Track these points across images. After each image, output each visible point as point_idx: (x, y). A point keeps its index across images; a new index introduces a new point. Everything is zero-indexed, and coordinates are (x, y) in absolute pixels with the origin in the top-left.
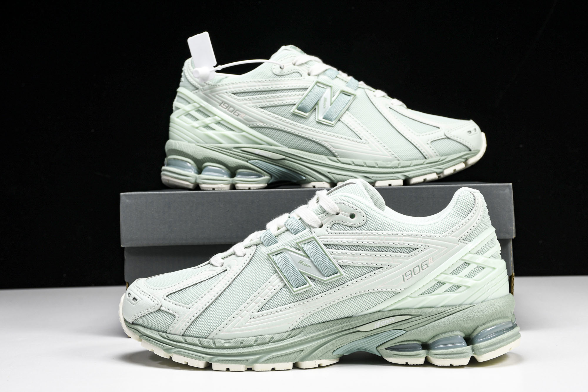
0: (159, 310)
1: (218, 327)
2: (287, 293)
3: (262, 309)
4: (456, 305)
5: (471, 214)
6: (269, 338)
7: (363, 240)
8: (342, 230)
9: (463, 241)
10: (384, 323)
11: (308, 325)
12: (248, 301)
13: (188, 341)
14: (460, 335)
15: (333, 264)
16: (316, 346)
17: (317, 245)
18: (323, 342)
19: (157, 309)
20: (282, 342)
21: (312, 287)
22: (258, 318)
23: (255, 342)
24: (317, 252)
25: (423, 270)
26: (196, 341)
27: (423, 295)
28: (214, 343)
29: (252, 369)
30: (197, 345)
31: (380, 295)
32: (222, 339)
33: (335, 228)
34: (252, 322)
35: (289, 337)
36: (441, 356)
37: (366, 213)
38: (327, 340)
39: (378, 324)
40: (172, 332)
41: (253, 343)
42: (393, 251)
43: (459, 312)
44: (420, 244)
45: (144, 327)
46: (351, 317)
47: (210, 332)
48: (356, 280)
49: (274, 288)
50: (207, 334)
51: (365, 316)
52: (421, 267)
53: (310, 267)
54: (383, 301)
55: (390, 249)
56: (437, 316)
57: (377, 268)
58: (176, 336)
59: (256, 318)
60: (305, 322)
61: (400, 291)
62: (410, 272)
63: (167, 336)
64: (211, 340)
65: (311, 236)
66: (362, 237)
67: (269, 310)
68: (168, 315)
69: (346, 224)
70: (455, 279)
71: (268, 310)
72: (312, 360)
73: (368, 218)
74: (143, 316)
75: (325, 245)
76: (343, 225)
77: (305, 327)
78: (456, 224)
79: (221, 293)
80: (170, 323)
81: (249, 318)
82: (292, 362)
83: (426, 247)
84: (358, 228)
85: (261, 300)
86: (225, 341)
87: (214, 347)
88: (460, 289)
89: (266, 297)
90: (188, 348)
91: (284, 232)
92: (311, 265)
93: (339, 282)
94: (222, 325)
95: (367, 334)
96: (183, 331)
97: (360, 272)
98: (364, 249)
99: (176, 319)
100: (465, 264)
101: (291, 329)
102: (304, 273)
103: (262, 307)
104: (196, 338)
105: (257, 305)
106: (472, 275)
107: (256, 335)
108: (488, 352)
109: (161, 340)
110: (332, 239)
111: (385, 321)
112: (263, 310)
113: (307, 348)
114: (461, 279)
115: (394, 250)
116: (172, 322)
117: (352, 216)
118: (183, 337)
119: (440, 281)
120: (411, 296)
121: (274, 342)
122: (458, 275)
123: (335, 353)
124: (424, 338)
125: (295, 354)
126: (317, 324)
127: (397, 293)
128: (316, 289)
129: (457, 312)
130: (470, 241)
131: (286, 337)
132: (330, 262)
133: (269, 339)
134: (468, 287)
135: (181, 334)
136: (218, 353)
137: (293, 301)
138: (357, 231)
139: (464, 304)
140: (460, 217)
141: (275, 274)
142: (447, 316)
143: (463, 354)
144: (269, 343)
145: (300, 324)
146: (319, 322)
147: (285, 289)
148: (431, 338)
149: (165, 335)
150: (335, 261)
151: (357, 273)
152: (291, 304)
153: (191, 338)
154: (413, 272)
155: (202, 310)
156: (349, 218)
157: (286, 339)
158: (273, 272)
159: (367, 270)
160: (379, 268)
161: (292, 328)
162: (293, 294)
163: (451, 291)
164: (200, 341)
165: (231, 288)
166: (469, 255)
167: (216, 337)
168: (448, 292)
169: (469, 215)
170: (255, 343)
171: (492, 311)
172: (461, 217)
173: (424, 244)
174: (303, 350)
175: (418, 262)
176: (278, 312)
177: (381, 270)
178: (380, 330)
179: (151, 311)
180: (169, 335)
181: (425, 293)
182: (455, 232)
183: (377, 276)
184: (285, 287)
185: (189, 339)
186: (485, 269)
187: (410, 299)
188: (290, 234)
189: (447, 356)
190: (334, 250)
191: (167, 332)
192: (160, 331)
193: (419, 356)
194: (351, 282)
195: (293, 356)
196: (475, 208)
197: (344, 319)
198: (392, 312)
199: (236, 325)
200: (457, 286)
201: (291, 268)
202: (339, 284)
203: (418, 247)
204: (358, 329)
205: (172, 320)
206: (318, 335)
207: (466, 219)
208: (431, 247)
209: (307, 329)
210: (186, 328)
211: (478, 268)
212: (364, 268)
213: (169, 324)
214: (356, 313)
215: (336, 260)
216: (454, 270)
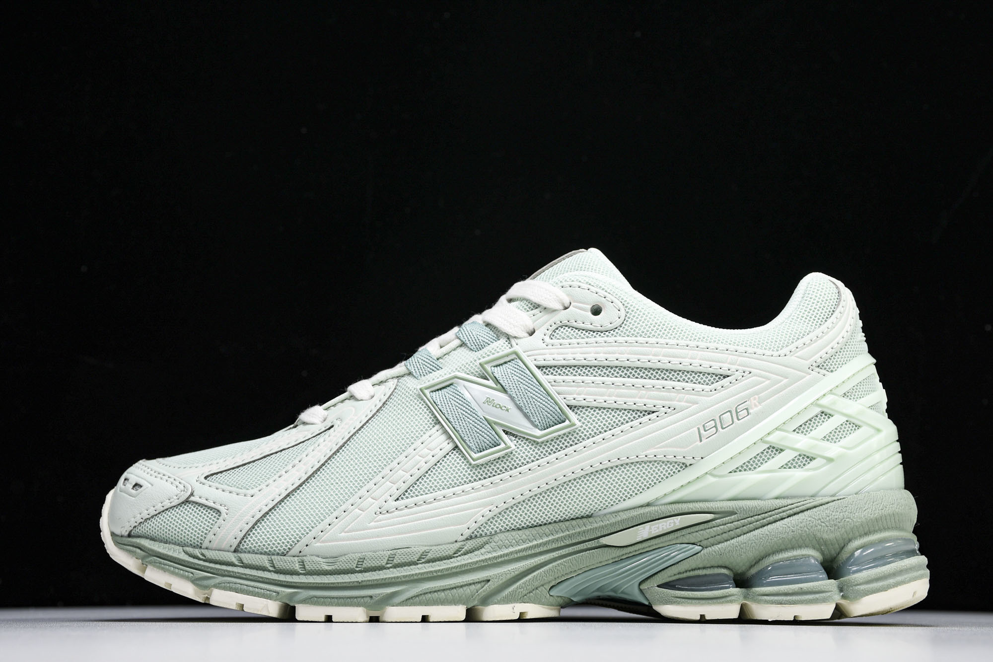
0: (187, 501)
1: (310, 531)
2: (458, 463)
3: (404, 495)
4: (804, 496)
5: (833, 319)
6: (419, 554)
7: (617, 356)
8: (575, 337)
9: (818, 369)
10: (658, 528)
11: (501, 530)
12: (378, 478)
13: (245, 561)
14: (813, 555)
15: (556, 403)
16: (517, 573)
17: (524, 367)
18: (530, 566)
19: (183, 499)
20: (444, 561)
21: (509, 450)
22: (397, 513)
23: (388, 560)
24: (522, 381)
25: (738, 419)
26: (264, 560)
27: (738, 473)
28: (302, 563)
29: (381, 619)
30: (264, 569)
31: (651, 468)
32: (318, 556)
33: (560, 336)
34: (383, 520)
35: (459, 553)
36: (776, 598)
37: (623, 305)
38: (539, 562)
39: (644, 532)
40: (214, 545)
41: (383, 563)
42: (679, 378)
43: (811, 510)
44: (733, 368)
45: (153, 539)
46: (588, 517)
47: (293, 542)
48: (601, 436)
49: (432, 453)
50: (286, 546)
51: (620, 513)
52: (735, 413)
53: (507, 410)
54: (657, 482)
55: (673, 375)
56: (766, 515)
57: (646, 414)
58: (220, 552)
59: (393, 512)
60: (495, 525)
61: (692, 461)
62: (713, 422)
63: (203, 555)
64: (296, 559)
65: (512, 350)
66: (616, 348)
67: (420, 497)
68: (204, 512)
69: (581, 325)
70: (803, 442)
71: (417, 496)
72: (507, 603)
73: (627, 313)
74: (152, 517)
75: (539, 367)
76: (576, 329)
77: (494, 534)
78: (804, 335)
79: (320, 467)
80: (208, 526)
81: (378, 513)
82: (464, 604)
83: (745, 375)
84: (607, 333)
85: (403, 476)
86: (324, 560)
87: (301, 572)
88: (813, 464)
89: (415, 470)
90: (245, 574)
91: (454, 350)
92: (510, 405)
93: (568, 440)
94: (320, 527)
95: (621, 553)
96: (236, 542)
97: (611, 420)
98: (621, 373)
99: (221, 518)
100: (823, 414)
101: (464, 538)
102: (496, 423)
103: (406, 491)
104: (263, 556)
105: (395, 487)
106: (837, 439)
107: (393, 546)
108: (871, 594)
109: (188, 562)
110: (553, 356)
111: (660, 525)
112: (407, 498)
113: (498, 576)
114: (816, 442)
115: (681, 377)
116: (212, 524)
117: (596, 311)
118: (235, 554)
119: (773, 445)
120: (715, 472)
121: (428, 562)
122: (808, 435)
123: (554, 592)
124: (740, 561)
125: (473, 587)
126: (519, 529)
127: (686, 466)
128: (519, 454)
129: (807, 510)
130: (832, 371)
131: (455, 554)
132: (549, 398)
133: (417, 556)
134: (830, 460)
135: (233, 549)
136: (310, 583)
137: (470, 478)
138: (606, 339)
139: (820, 494)
140: (811, 323)
141: (434, 426)
142: (788, 517)
143: (821, 595)
144: (417, 564)
145: (483, 529)
146: (523, 525)
147: (455, 455)
148: (753, 563)
149: (197, 552)
150: (559, 399)
151: (604, 422)
152: (466, 486)
153: (253, 555)
154: (718, 424)
155: (278, 499)
156: (590, 314)
157: (454, 557)
158: (431, 424)
159: (624, 417)
160: (649, 414)
161: (467, 533)
162: (470, 464)
163: (795, 467)
164: (271, 561)
165: (341, 456)
166: (830, 398)
167: (306, 550)
168: (790, 468)
169: (829, 321)
170: (387, 564)
171: (877, 511)
172: (813, 323)
173: (741, 368)
174: (489, 581)
175: (731, 402)
176: (439, 500)
177: (653, 416)
178: (649, 544)
179: (169, 505)
180: (205, 552)
181: (743, 470)
182: (803, 349)
183: (648, 428)
184: (455, 452)
185: (247, 558)
186: (860, 429)
187: (711, 479)
188: (467, 352)
189: (789, 598)
190: (558, 378)
191: (201, 547)
192: (188, 546)
193: (728, 599)
194: (591, 440)
195: (468, 590)
196: (840, 309)
197: (574, 521)
198: (673, 506)
199: (349, 527)
200: (808, 457)
201: (469, 412)
202: (566, 444)
203: (728, 373)
204: (605, 541)
205: (213, 521)
206: (520, 551)
207: (822, 327)
208: (755, 375)
209: (496, 538)
210: (242, 535)
211: (848, 425)
212: (618, 412)
213: (207, 530)
214: (599, 508)
215: (562, 396)
216: (801, 426)
